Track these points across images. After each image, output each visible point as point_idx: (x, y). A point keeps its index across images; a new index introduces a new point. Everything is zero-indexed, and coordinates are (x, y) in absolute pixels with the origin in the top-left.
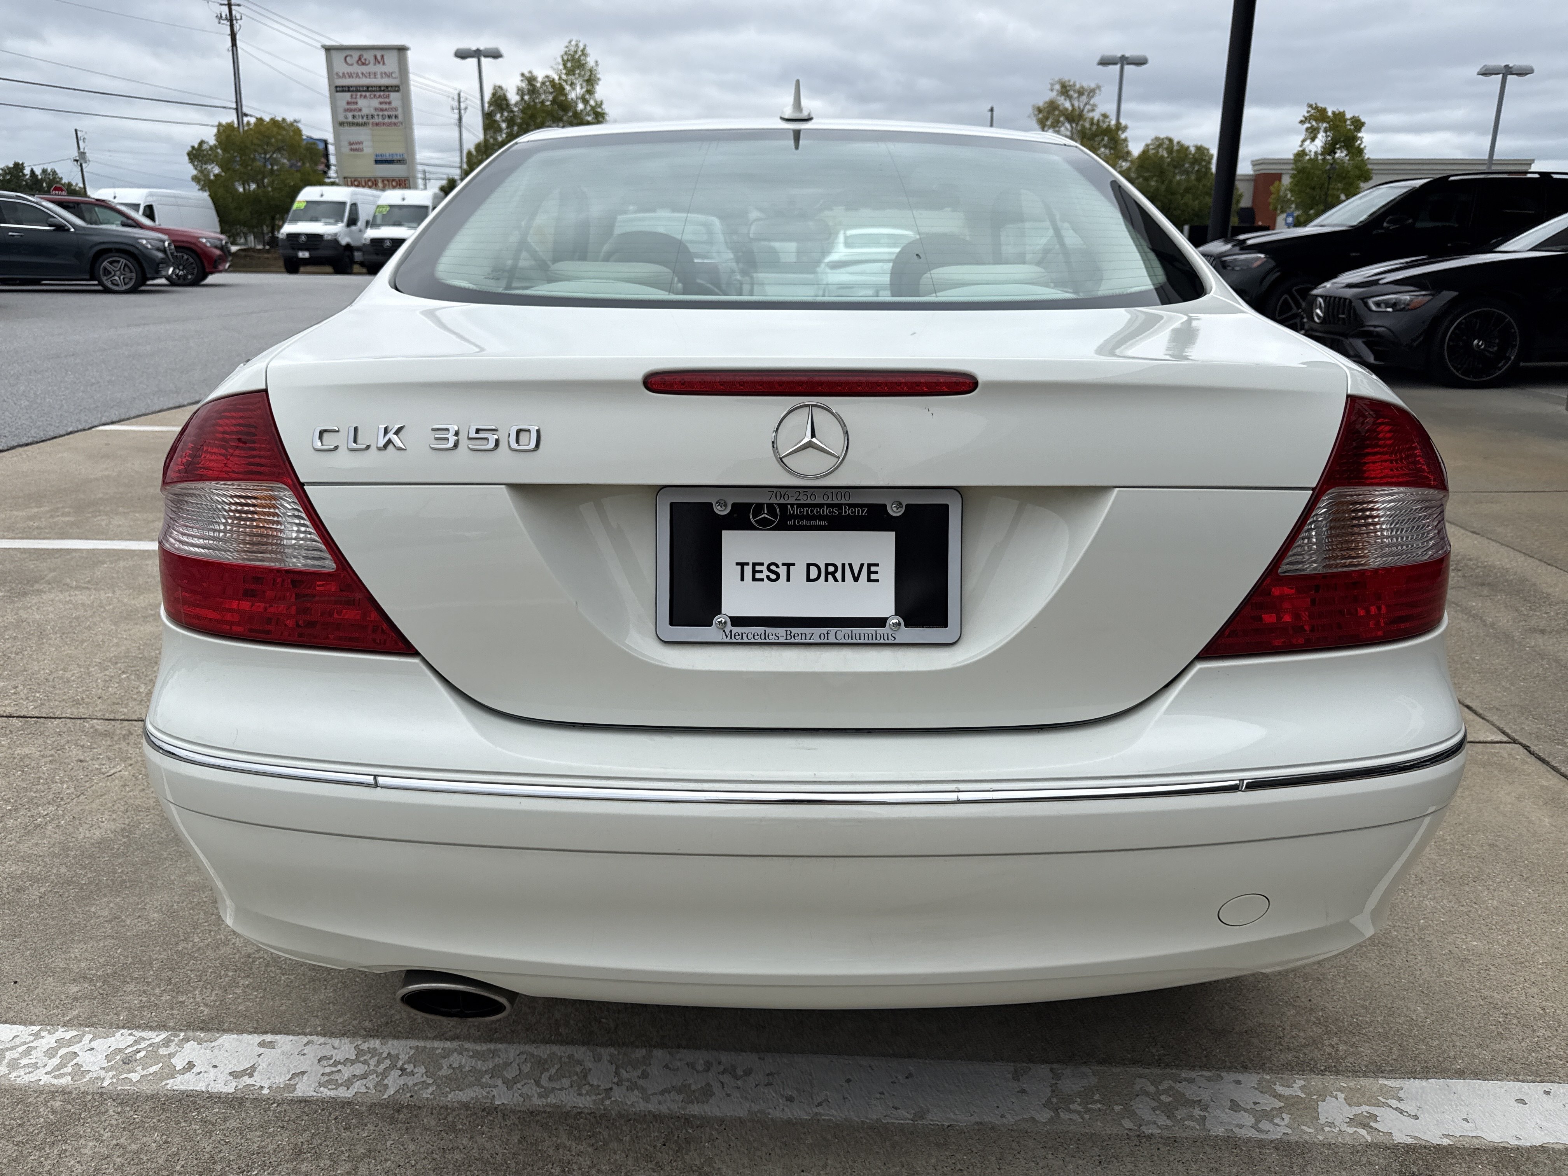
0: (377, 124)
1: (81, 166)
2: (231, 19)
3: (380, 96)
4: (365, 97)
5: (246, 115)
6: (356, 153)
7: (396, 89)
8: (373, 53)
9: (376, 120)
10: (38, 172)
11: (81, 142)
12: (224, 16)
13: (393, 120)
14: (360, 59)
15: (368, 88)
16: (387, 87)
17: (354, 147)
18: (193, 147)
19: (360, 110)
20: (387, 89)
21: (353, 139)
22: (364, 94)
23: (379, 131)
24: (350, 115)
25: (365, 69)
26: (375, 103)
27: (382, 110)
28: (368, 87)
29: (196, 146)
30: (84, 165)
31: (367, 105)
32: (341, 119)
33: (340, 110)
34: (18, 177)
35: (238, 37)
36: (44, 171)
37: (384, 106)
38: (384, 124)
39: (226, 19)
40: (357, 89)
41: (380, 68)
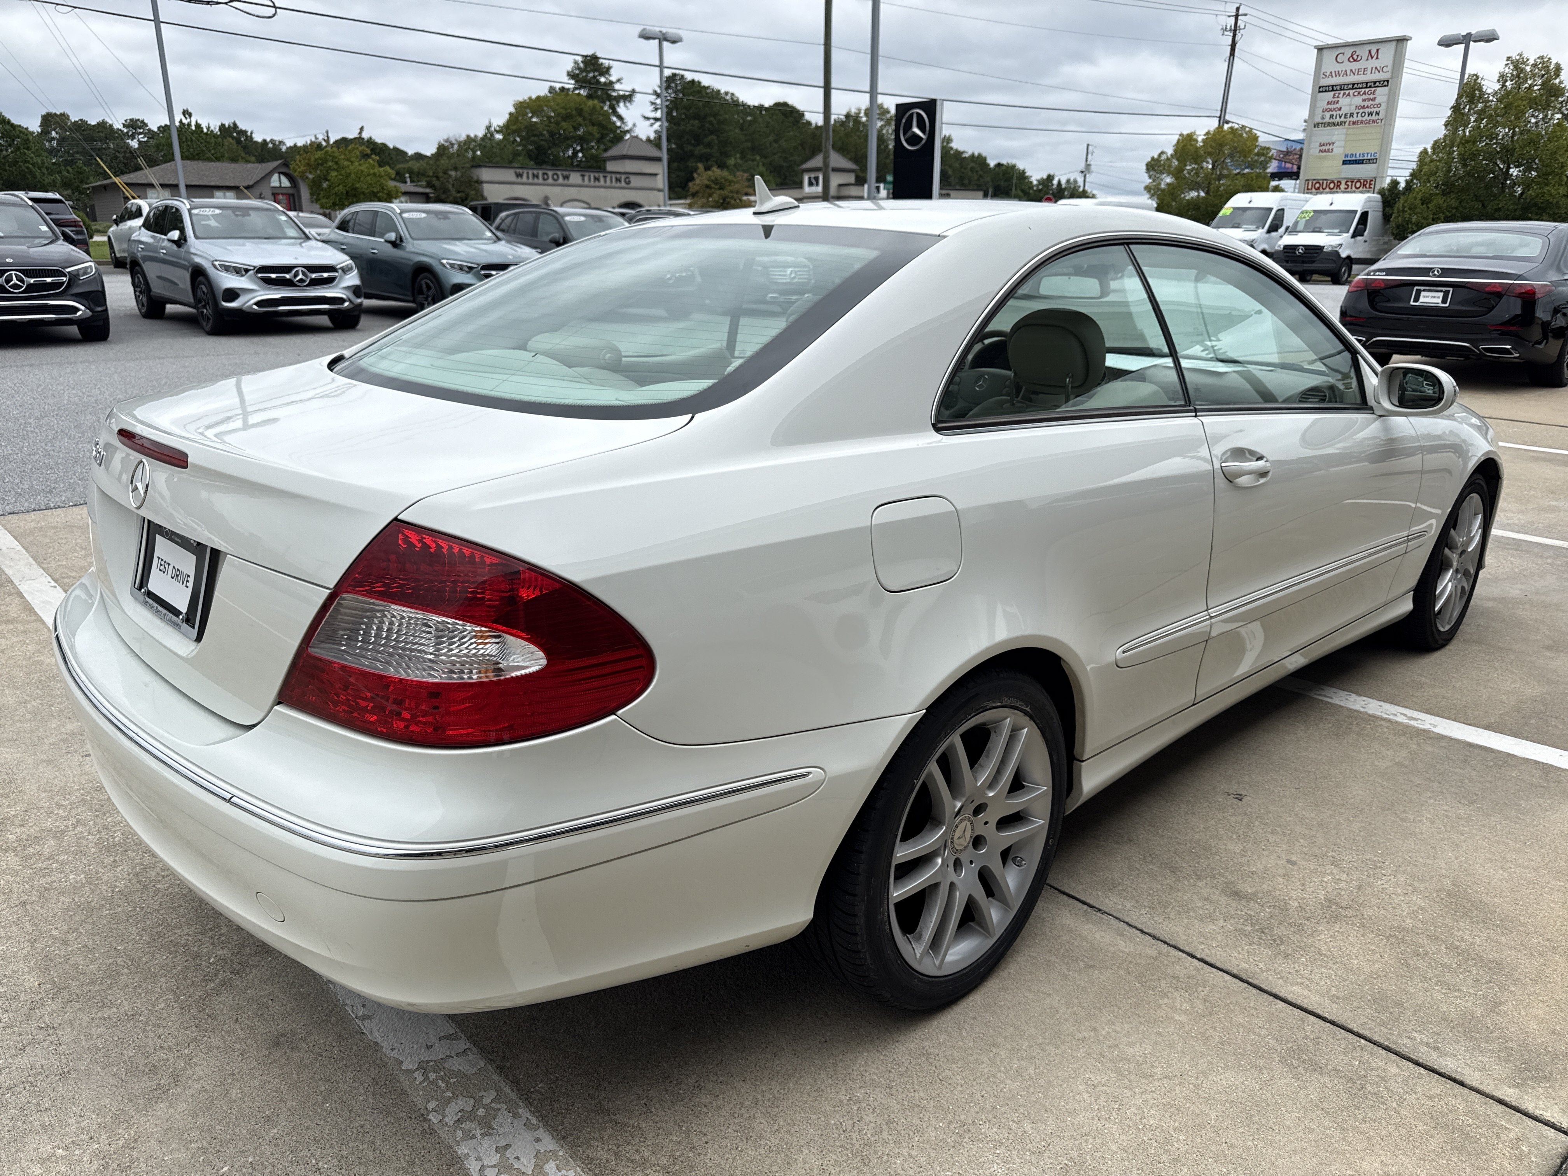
0: (1354, 123)
1: (1085, 176)
2: (1235, 30)
3: (1364, 93)
4: (1349, 95)
5: (1228, 122)
6: (1324, 154)
7: (1385, 83)
8: (1368, 47)
9: (1355, 119)
10: (1063, 182)
11: (1089, 155)
12: (1228, 27)
13: (1374, 117)
14: (1352, 56)
15: (1353, 86)
16: (1375, 83)
17: (1323, 148)
18: (1153, 158)
19: (1340, 109)
20: (1375, 84)
21: (1324, 140)
22: (1347, 92)
23: (1354, 129)
24: (1328, 115)
25: (1355, 66)
26: (1358, 101)
27: (1363, 107)
28: (1354, 84)
29: (1156, 156)
30: (1088, 176)
31: (1348, 103)
32: (1318, 119)
33: (1319, 111)
34: (1047, 187)
35: (1237, 46)
36: (1068, 181)
37: (1366, 104)
38: (1362, 122)
39: (1231, 30)
40: (1342, 87)
41: (1373, 63)
